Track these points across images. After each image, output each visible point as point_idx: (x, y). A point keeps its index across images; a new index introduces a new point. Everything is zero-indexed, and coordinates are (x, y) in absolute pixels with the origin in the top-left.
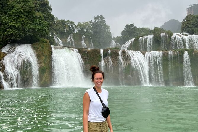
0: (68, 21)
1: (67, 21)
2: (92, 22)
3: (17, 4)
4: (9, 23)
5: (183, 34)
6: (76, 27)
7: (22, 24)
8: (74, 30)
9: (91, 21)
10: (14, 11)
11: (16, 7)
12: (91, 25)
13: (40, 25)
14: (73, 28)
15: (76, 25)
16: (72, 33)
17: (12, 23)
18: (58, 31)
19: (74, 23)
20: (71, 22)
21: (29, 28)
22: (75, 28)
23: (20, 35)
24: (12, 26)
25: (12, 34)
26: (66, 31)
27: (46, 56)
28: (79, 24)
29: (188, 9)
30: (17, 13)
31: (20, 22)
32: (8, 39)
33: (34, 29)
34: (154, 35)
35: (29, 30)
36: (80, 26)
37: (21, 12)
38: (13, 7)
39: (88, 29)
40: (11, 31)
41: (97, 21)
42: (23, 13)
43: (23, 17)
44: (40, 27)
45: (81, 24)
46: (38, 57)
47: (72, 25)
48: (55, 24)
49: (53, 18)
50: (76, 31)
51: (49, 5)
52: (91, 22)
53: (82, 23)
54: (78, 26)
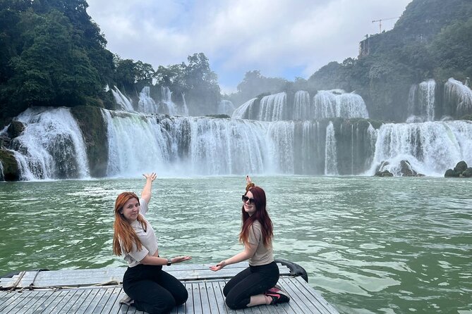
0: (140, 63)
1: (137, 63)
2: (185, 66)
3: (38, 35)
4: (28, 72)
5: (335, 93)
6: (155, 74)
7: (50, 74)
8: (151, 80)
9: (183, 63)
10: (34, 49)
11: (37, 41)
12: (183, 70)
13: (84, 74)
14: (149, 75)
15: (156, 71)
16: (149, 85)
17: (32, 72)
18: (121, 82)
19: (150, 66)
20: (146, 65)
21: (65, 80)
22: (154, 76)
23: (49, 92)
24: (33, 77)
25: (34, 92)
26: (136, 82)
27: (98, 129)
28: (161, 70)
29: (362, 42)
30: (39, 53)
31: (46, 69)
32: (27, 99)
33: (73, 83)
34: (286, 92)
35: (64, 85)
36: (164, 74)
37: (46, 50)
38: (32, 42)
39: (177, 78)
40: (31, 85)
41: (193, 64)
42: (51, 54)
43: (51, 62)
44: (83, 79)
45: (164, 68)
46: (85, 130)
47: (146, 71)
48: (113, 67)
49: (110, 56)
50: (155, 82)
51: (101, 33)
52: (183, 65)
53: (166, 67)
54: (158, 72)
